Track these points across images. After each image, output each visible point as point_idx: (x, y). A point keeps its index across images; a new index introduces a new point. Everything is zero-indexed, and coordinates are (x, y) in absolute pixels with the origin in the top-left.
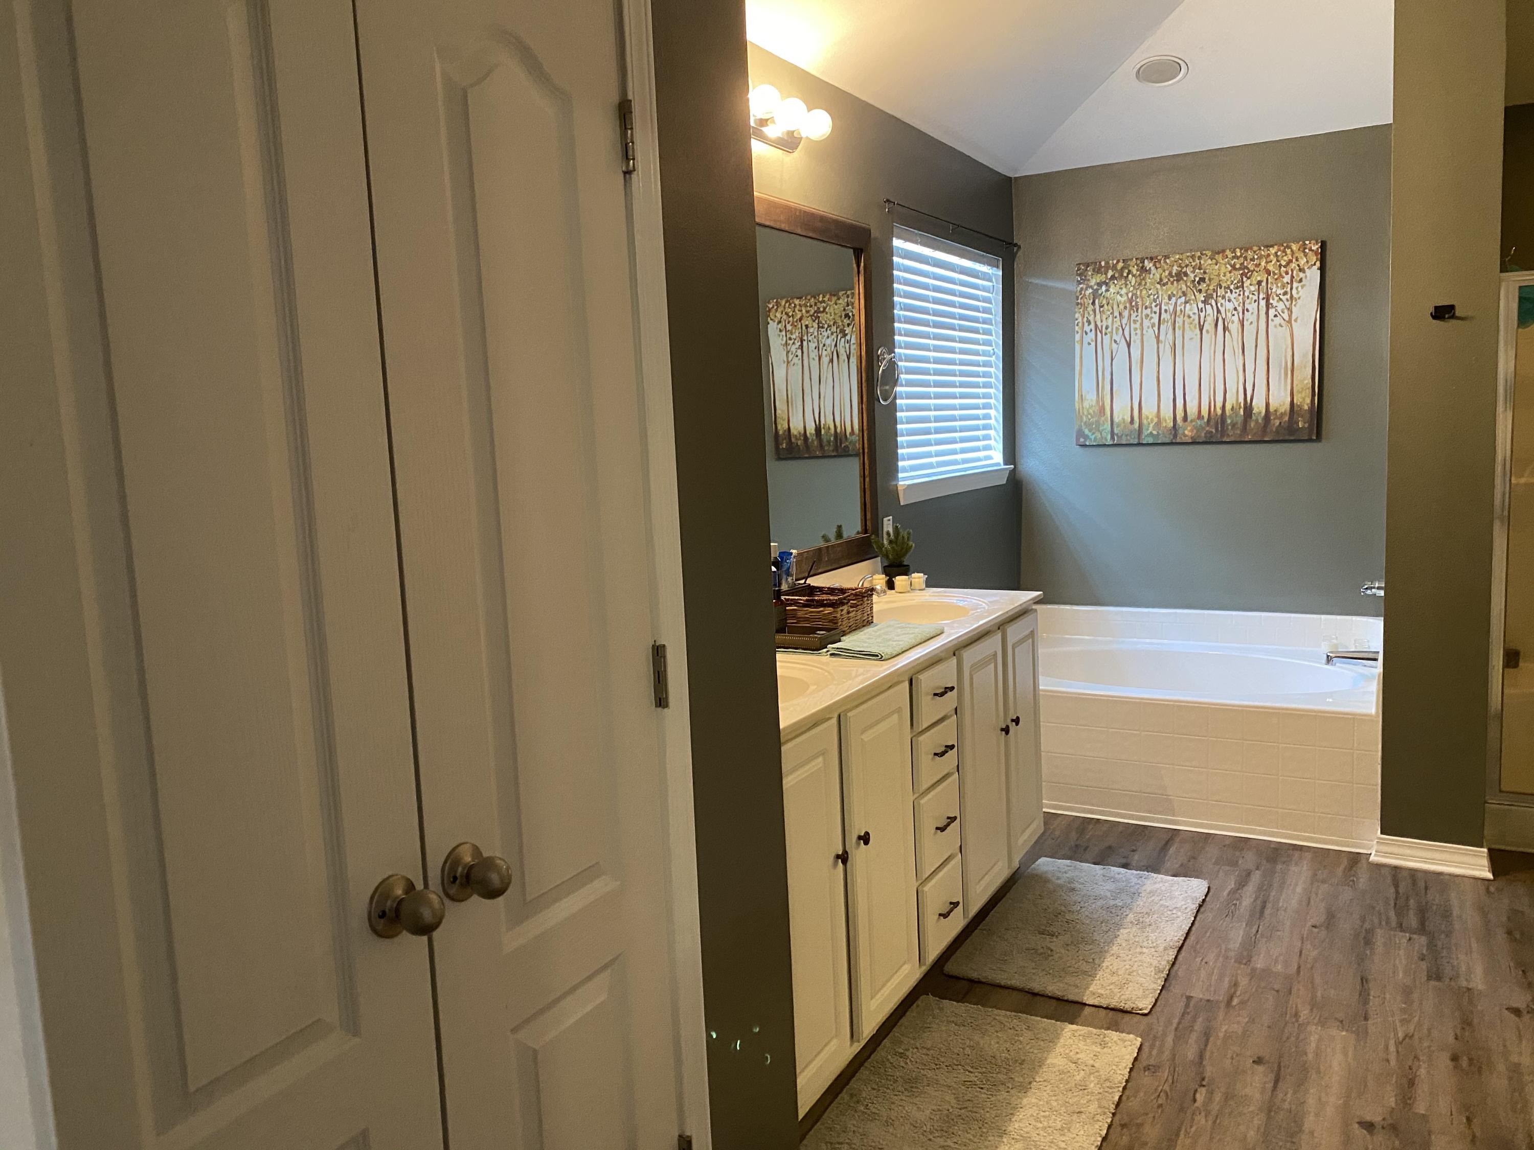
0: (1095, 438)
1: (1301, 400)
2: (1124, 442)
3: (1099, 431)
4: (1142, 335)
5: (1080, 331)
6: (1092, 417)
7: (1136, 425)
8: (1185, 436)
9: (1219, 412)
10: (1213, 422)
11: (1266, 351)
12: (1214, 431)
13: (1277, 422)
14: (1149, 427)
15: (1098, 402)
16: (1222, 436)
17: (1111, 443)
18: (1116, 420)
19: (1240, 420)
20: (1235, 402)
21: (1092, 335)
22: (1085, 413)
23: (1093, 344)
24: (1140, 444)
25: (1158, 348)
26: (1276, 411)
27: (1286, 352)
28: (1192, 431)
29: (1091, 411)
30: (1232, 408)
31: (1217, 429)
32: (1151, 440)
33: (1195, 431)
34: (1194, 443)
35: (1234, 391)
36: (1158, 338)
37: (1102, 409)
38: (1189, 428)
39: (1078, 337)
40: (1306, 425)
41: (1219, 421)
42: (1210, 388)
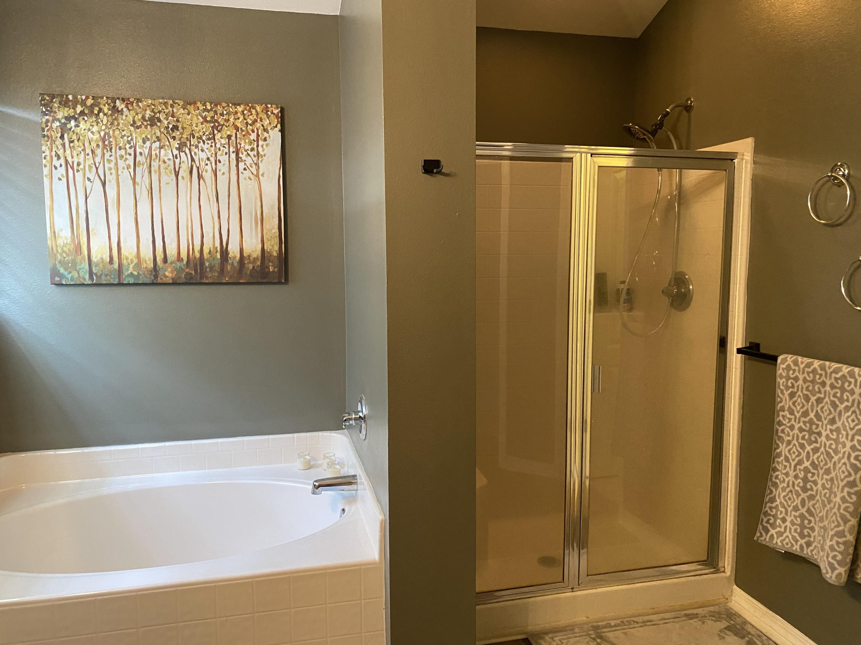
0: (72, 277)
1: (270, 247)
2: (104, 282)
3: (76, 270)
4: (118, 175)
5: (48, 165)
6: (68, 256)
7: (116, 266)
8: (166, 277)
9: (198, 255)
10: (192, 265)
11: (238, 201)
12: (193, 272)
13: (251, 266)
14: (129, 267)
15: (73, 240)
16: (201, 278)
17: (90, 282)
18: (94, 259)
19: (217, 263)
20: (211, 246)
21: (62, 170)
22: (60, 250)
23: (64, 180)
24: (120, 284)
25: (135, 190)
26: (249, 256)
27: (256, 203)
28: (172, 272)
29: (65, 249)
30: (210, 252)
31: (196, 271)
32: (132, 281)
33: (175, 273)
34: (175, 283)
35: (211, 235)
36: (134, 179)
37: (78, 248)
38: (169, 270)
39: (46, 171)
40: (276, 270)
41: (198, 262)
42: (188, 232)
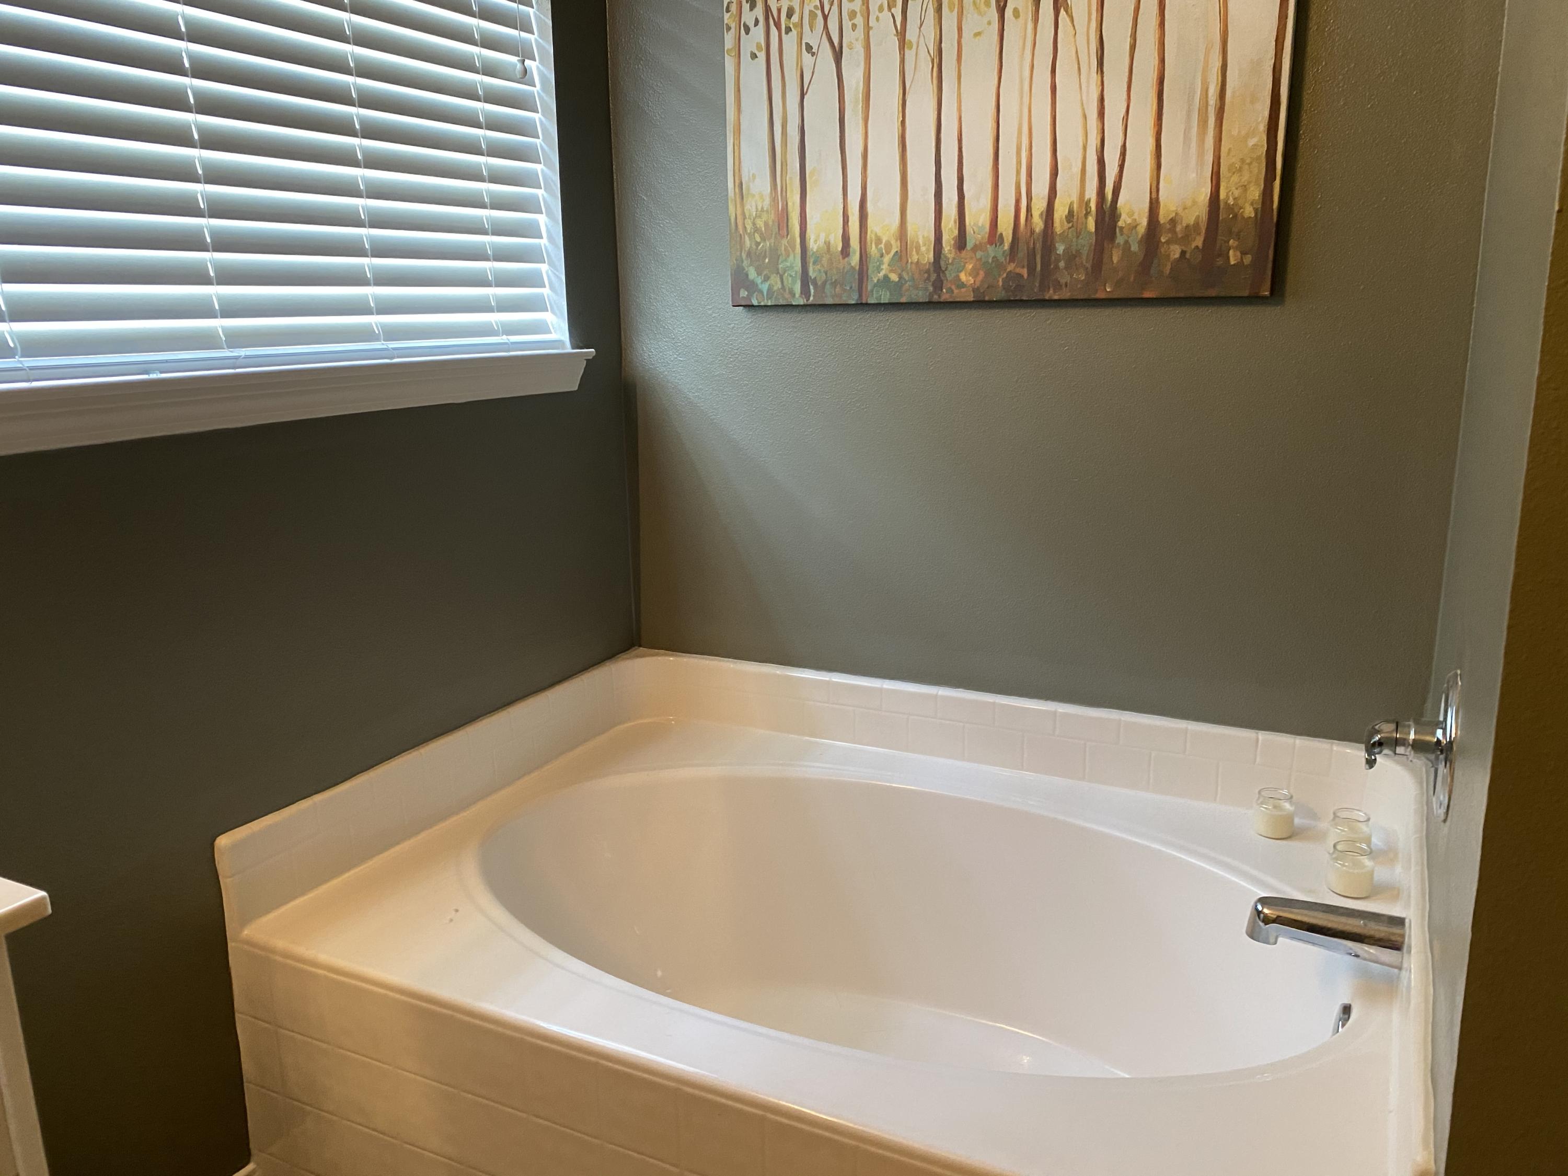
0: (770, 289)
1: (1237, 193)
2: (829, 301)
3: (778, 273)
4: (868, 28)
5: (733, 25)
6: (763, 239)
7: (855, 259)
8: (962, 285)
9: (1038, 223)
10: (1022, 253)
11: (1155, 61)
12: (1025, 272)
13: (1175, 252)
14: (881, 263)
15: (774, 199)
16: (1043, 287)
17: (802, 302)
18: (814, 245)
19: (1086, 244)
20: (1075, 198)
21: (758, 33)
22: (749, 227)
23: (762, 56)
24: (862, 306)
25: (903, 61)
26: (1173, 222)
27: (1206, 62)
28: (974, 273)
29: (760, 223)
30: (1070, 215)
31: (1032, 269)
32: (885, 299)
33: (982, 274)
34: (980, 303)
35: (1077, 168)
36: (902, 34)
37: (783, 217)
38: (970, 266)
39: (729, 40)
40: (1248, 259)
41: (1039, 246)
42: (1019, 163)
